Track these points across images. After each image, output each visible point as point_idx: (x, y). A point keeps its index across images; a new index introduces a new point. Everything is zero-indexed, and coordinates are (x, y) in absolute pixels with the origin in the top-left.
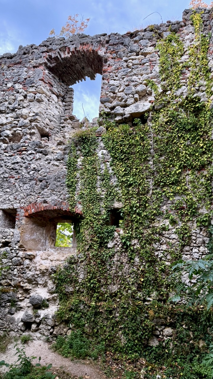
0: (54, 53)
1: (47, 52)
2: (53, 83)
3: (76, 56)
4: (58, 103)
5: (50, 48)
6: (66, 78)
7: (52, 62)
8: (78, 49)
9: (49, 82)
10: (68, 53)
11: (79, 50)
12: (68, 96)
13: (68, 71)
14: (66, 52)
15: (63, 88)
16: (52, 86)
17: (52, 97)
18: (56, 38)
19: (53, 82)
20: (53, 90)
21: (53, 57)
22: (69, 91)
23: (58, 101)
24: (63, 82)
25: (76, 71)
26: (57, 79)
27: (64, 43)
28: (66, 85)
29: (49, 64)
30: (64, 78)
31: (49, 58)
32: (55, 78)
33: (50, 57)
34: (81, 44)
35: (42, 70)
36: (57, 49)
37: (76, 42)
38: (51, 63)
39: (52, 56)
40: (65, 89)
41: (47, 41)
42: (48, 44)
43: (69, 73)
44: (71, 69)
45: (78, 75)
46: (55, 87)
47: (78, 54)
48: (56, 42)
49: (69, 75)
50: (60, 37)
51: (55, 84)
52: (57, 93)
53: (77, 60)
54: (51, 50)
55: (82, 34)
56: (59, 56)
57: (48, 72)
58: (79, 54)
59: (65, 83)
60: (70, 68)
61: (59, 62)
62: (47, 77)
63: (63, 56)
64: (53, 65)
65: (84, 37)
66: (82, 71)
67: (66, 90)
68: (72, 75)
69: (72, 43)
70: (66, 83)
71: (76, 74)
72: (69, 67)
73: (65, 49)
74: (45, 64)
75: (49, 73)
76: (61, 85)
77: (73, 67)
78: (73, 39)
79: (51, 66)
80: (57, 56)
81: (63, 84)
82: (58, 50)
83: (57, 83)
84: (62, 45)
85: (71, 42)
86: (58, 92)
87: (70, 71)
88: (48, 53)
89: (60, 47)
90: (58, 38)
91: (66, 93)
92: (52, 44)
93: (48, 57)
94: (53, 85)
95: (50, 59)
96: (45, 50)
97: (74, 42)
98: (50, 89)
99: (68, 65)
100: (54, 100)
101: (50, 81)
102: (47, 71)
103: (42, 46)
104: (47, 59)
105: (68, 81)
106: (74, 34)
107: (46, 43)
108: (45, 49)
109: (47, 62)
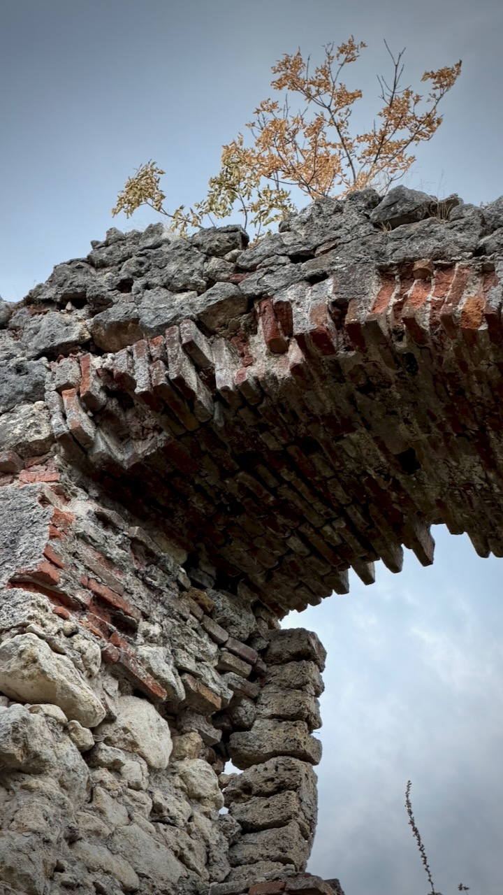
0: (155, 350)
1: (93, 346)
2: (136, 600)
3: (347, 369)
4: (172, 770)
5: (116, 313)
6: (254, 550)
7: (135, 426)
8: (359, 314)
9: (99, 600)
10: (277, 348)
11: (373, 325)
12: (273, 701)
13: (274, 491)
14: (259, 344)
15: (222, 635)
16: (129, 628)
17: (122, 721)
18: (172, 233)
19: (139, 589)
20: (132, 665)
21: (141, 386)
22: (280, 660)
23: (177, 755)
24: (227, 582)
25: (339, 493)
26: (174, 559)
27: (239, 270)
28: (255, 608)
29: (103, 444)
30: (237, 551)
31: (109, 393)
32: (151, 558)
33: (119, 385)
34: (385, 274)
35: (44, 501)
36: (175, 321)
37: (340, 261)
38: (122, 437)
39: (133, 383)
40: (240, 647)
41: (90, 261)
42: (102, 281)
43: (283, 507)
44: (301, 475)
45: (358, 517)
46: (155, 630)
47: (363, 349)
48: (172, 268)
49: (281, 520)
50: (207, 223)
51: (157, 611)
52: (166, 684)
53: (351, 399)
54: (128, 331)
55: (399, 195)
56: (192, 379)
57: (93, 507)
58: (372, 348)
59: (242, 591)
60: (293, 467)
61: (192, 425)
62: (87, 552)
63: (227, 374)
64: (142, 448)
65: (410, 218)
66: (396, 486)
67: (250, 652)
68: (303, 520)
69: (307, 268)
70: (253, 588)
71: (342, 513)
72: (282, 457)
73: (243, 320)
74: (74, 444)
75: (102, 519)
76: (210, 613)
77: (316, 458)
78: (315, 240)
79: (123, 457)
80: (180, 381)
81: (221, 602)
82: (189, 330)
83: (170, 595)
84: (222, 289)
85: (297, 258)
86: (181, 671)
87: (287, 494)
88: (100, 352)
89: (200, 302)
90: (191, 231)
91: (255, 676)
92: (138, 283)
93: (94, 386)
94: (136, 616)
95: (113, 404)
96: (74, 337)
97: (330, 257)
98: (105, 657)
99: (273, 445)
100: (145, 747)
101: (111, 582)
102: (82, 507)
103: (49, 302)
104: (88, 402)
105: (269, 575)
106: (327, 200)
107: (80, 279)
108: (77, 324)
109: (89, 428)
